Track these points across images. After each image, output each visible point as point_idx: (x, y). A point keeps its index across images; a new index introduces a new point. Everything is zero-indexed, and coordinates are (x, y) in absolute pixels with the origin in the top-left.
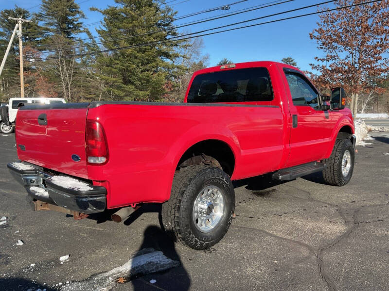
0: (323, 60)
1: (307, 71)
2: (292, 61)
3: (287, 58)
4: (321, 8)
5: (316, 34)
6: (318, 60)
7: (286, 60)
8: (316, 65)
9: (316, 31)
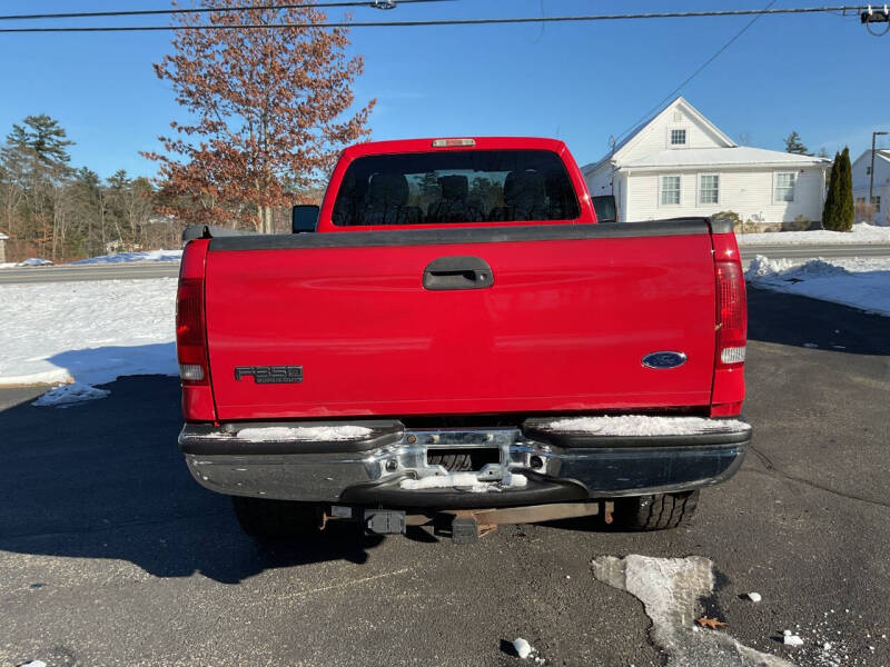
0: (189, 130)
1: (153, 154)
2: (53, 124)
3: (37, 116)
4: (189, 20)
5: (172, 69)
6: (180, 129)
7: (35, 120)
8: (174, 140)
9: (170, 59)
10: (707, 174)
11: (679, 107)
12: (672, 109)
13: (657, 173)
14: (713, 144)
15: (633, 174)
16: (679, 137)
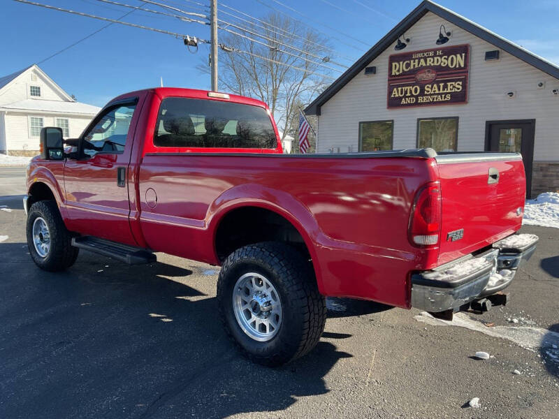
10: (61, 118)
11: (35, 71)
12: (29, 72)
13: (26, 114)
14: (60, 99)
15: (9, 113)
16: (36, 91)
